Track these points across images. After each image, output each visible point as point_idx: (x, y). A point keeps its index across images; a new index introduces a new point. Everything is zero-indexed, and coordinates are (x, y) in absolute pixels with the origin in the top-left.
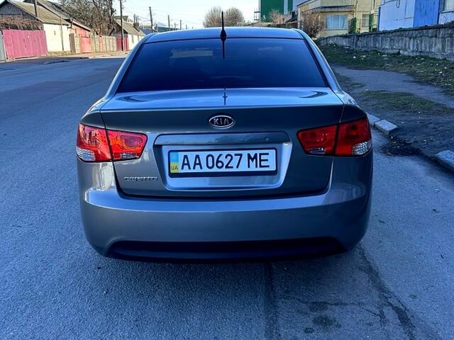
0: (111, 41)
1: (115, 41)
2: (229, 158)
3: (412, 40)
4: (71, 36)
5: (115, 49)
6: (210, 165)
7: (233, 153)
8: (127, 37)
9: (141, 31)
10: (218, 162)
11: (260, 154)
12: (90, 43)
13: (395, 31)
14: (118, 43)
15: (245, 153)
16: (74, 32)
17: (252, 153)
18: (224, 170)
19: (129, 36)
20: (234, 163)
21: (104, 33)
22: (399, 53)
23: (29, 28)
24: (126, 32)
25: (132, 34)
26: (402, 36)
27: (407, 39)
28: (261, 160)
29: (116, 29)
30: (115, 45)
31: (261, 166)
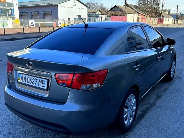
0: (155, 20)
1: (157, 20)
2: (34, 80)
4: (138, 18)
5: (157, 24)
6: (28, 81)
7: (35, 78)
8: (163, 18)
9: (171, 16)
10: (30, 81)
11: (43, 81)
12: (145, 21)
14: (158, 21)
15: (38, 79)
16: (139, 17)
17: (41, 79)
18: (31, 84)
19: (165, 18)
20: (34, 83)
21: (153, 17)
23: (121, 16)
24: (163, 17)
25: (166, 17)
28: (43, 83)
29: (159, 15)
30: (157, 22)
31: (42, 86)
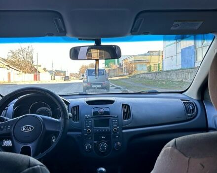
1: (33, 76)
3: (190, 74)
4: (9, 74)
5: (33, 80)
8: (40, 74)
9: (47, 72)
13: (178, 70)
16: (10, 71)
21: (28, 73)
22: (182, 81)
26: (183, 72)
27: (187, 73)
29: (34, 70)
